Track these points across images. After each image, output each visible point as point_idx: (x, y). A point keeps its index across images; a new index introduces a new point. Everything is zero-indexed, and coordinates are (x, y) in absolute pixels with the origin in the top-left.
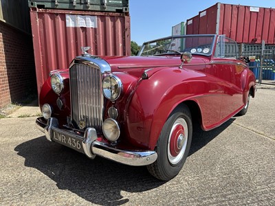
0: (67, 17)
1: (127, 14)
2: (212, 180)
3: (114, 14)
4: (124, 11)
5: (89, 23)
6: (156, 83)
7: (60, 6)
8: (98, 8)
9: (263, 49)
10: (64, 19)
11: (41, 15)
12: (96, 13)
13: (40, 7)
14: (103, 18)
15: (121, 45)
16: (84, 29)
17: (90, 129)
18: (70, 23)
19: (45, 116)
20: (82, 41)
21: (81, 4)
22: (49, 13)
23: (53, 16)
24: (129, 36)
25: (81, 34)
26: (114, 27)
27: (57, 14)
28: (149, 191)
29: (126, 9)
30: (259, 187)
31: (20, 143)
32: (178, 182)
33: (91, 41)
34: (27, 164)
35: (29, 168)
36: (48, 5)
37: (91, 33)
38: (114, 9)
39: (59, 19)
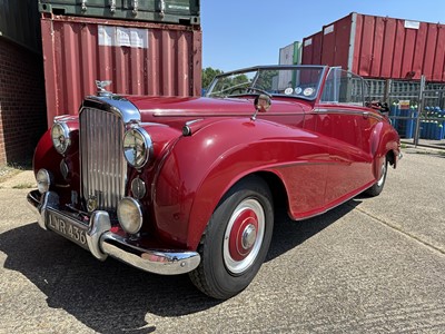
0: (101, 29)
1: (197, 27)
2: (297, 301)
3: (176, 27)
4: (192, 22)
5: (136, 39)
6: (209, 142)
7: (90, 11)
8: (151, 17)
9: (423, 89)
10: (95, 34)
11: (58, 25)
12: (147, 25)
13: (56, 12)
14: (157, 33)
15: (186, 76)
16: (127, 49)
17: (99, 213)
18: (105, 39)
19: (41, 188)
20: (123, 69)
21: (123, 9)
22: (72, 23)
23: (78, 27)
24: (199, 62)
25: (123, 57)
26: (176, 48)
27: (84, 25)
28: (192, 315)
29: (196, 20)
30: (370, 315)
31: (5, 230)
32: (242, 302)
33: (138, 69)
34: (7, 265)
35: (10, 271)
36: (71, 9)
37: (138, 56)
38: (175, 19)
39: (87, 33)
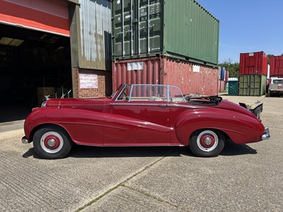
0: (128, 64)
1: (162, 57)
3: (154, 58)
4: (160, 55)
7: (125, 58)
8: (145, 55)
10: (126, 66)
11: (116, 64)
12: (143, 60)
13: (117, 60)
14: (146, 62)
15: (157, 81)
16: (136, 71)
18: (129, 68)
20: (135, 79)
21: (136, 54)
23: (121, 64)
25: (135, 75)
27: (124, 63)
29: (162, 53)
33: (140, 78)
36: (120, 58)
38: (155, 54)
39: (124, 66)
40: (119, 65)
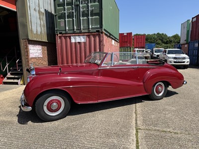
0: (72, 37)
1: (102, 33)
3: (95, 33)
4: (100, 31)
5: (82, 39)
7: (69, 32)
8: (87, 31)
10: (70, 39)
11: (60, 37)
12: (86, 34)
13: (60, 33)
14: (89, 36)
15: (98, 50)
16: (79, 43)
18: (73, 40)
20: (78, 50)
21: (78, 30)
23: (65, 37)
26: (95, 40)
27: (67, 36)
33: (83, 49)
36: (64, 32)
37: (83, 45)
38: (95, 31)
39: (68, 39)
40: (63, 38)
